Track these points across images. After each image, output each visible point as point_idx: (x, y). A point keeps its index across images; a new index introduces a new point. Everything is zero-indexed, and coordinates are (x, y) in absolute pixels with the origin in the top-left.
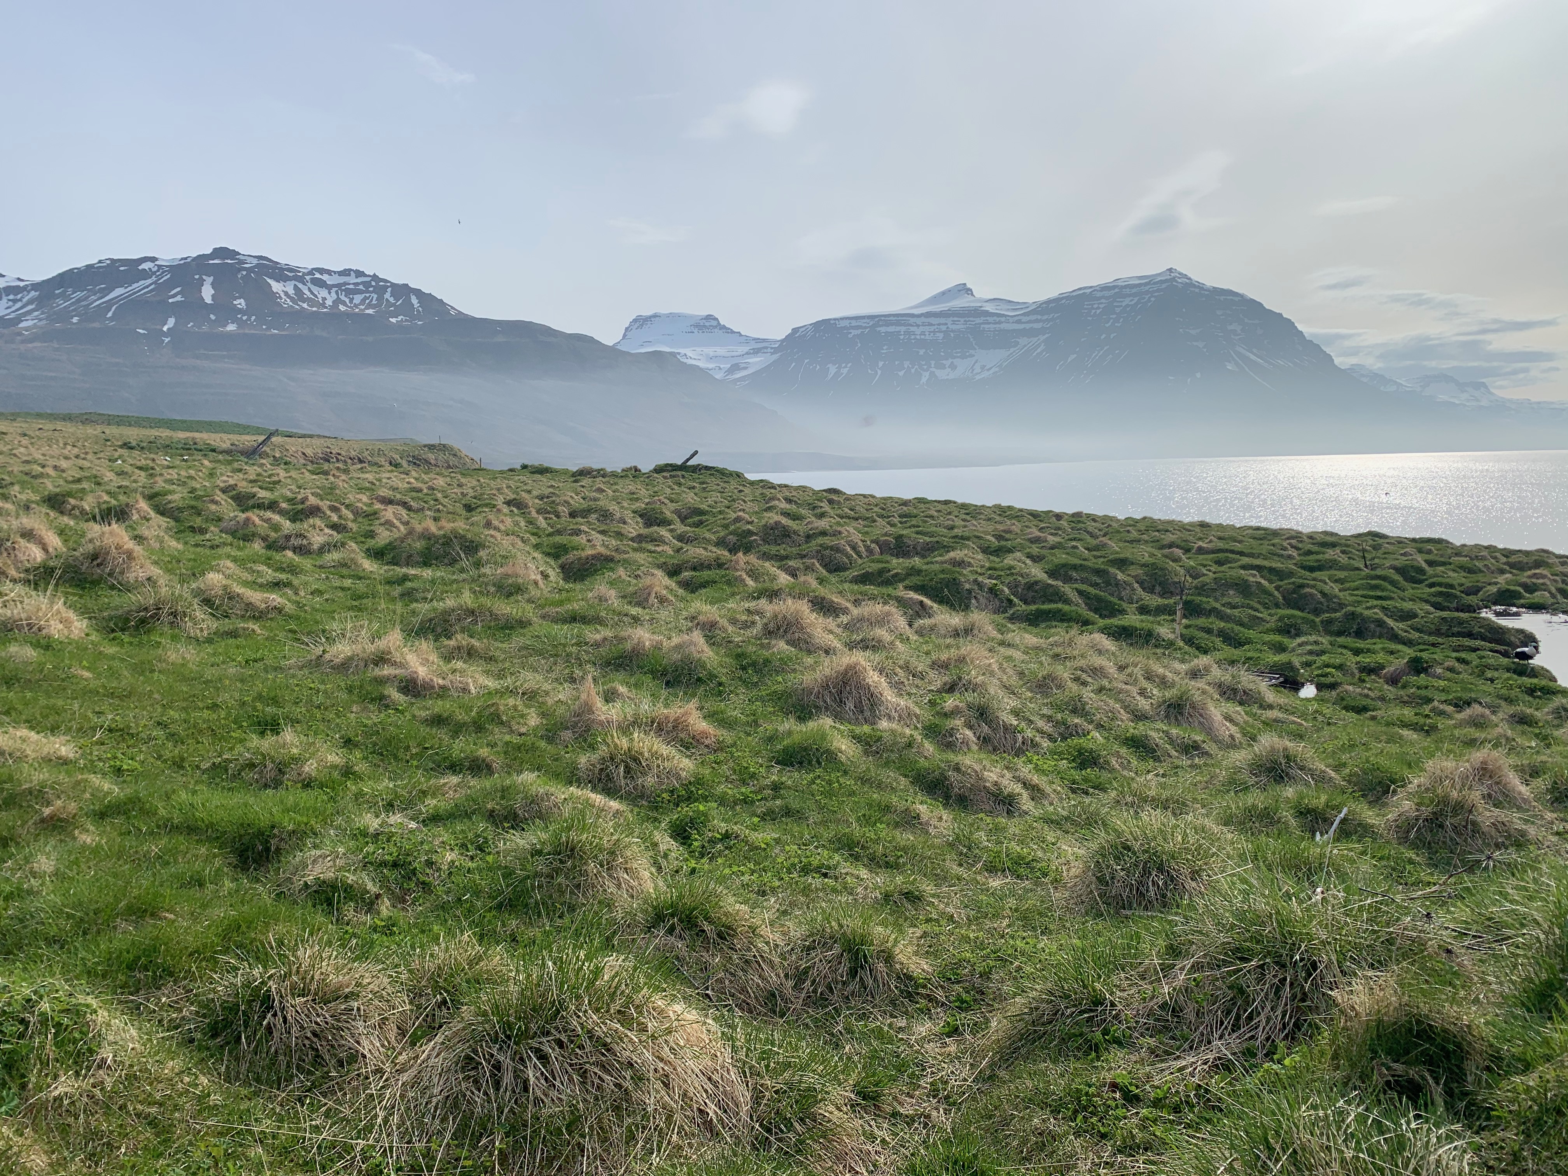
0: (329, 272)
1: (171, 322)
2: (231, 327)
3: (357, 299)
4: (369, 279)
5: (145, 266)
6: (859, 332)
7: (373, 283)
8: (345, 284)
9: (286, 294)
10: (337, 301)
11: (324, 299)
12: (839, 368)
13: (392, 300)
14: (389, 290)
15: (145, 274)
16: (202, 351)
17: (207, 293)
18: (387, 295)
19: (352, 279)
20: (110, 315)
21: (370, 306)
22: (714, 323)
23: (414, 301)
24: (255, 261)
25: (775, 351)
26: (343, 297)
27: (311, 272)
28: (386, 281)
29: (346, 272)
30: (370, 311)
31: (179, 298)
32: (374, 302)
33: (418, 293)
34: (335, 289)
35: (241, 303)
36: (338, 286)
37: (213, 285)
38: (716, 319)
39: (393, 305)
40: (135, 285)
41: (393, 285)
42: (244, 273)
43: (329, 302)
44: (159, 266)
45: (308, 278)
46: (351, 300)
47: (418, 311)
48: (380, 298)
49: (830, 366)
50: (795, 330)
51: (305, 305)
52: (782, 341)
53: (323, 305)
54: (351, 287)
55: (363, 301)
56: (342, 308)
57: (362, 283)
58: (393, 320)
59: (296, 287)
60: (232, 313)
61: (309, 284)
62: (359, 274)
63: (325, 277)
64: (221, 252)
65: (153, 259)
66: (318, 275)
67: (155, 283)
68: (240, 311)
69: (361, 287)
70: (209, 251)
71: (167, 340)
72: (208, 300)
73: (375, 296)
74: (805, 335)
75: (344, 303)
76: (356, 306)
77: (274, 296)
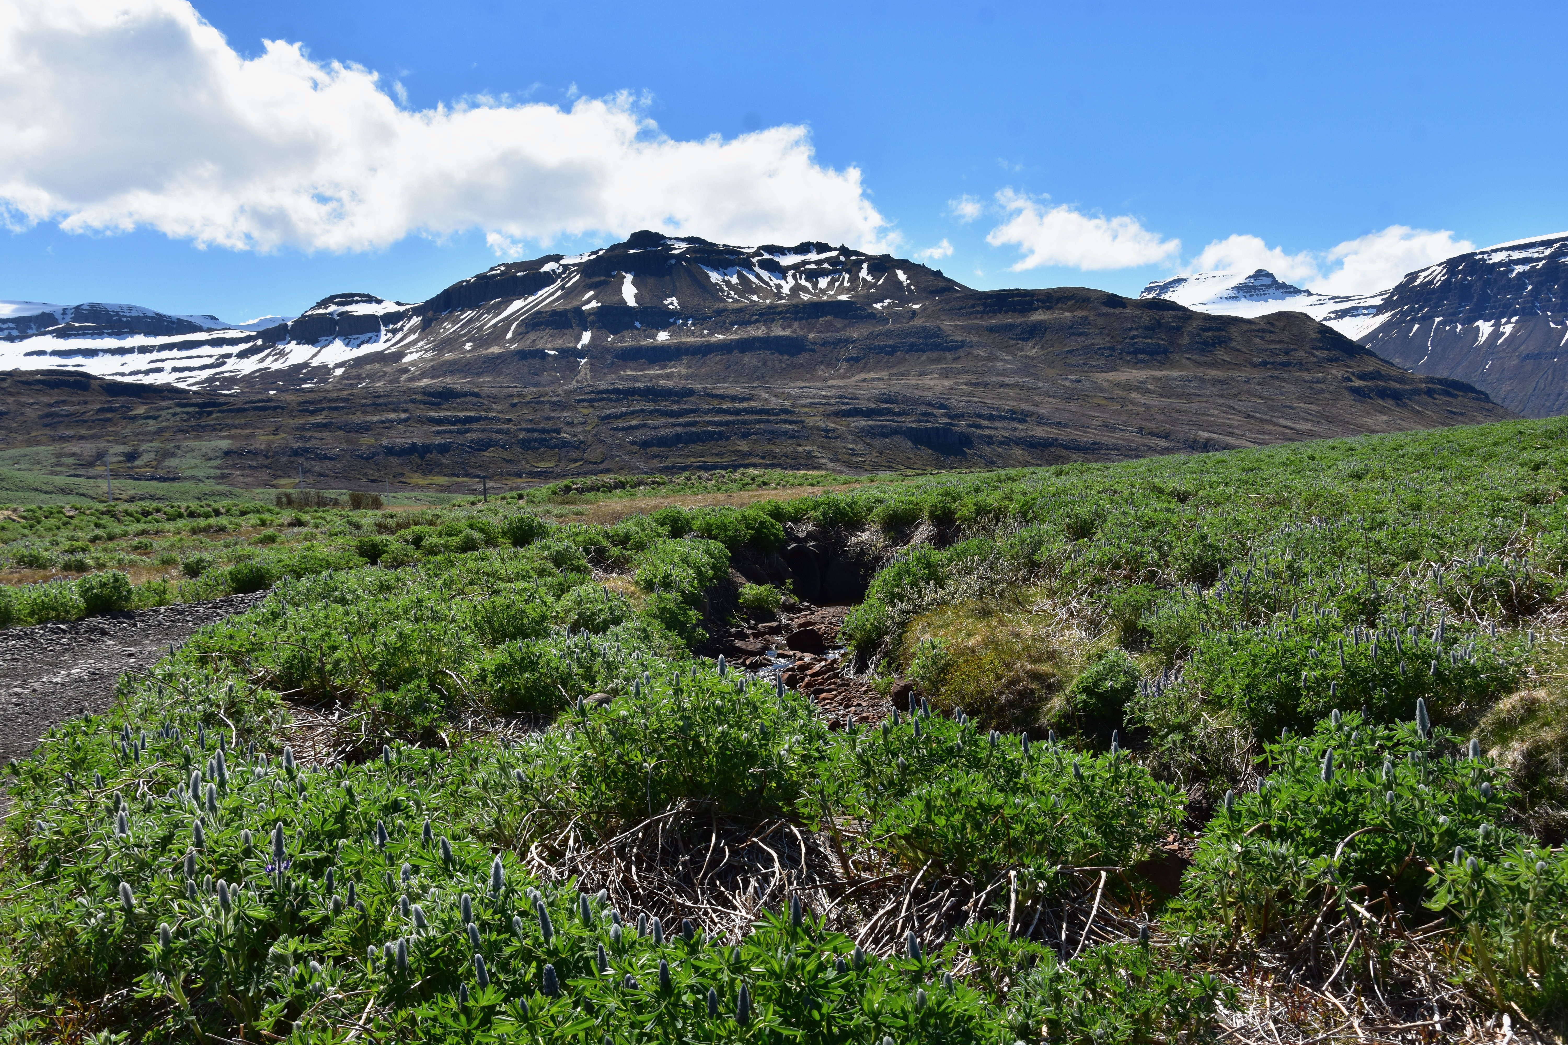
0: (782, 251)
1: (586, 337)
2: (663, 336)
3: (823, 283)
4: (835, 253)
5: (548, 267)
6: (1527, 268)
7: (842, 258)
8: (805, 263)
9: (728, 283)
10: (797, 289)
11: (779, 287)
12: (1497, 325)
13: (869, 278)
14: (865, 265)
15: (549, 278)
16: (629, 372)
17: (629, 293)
18: (863, 273)
19: (813, 256)
20: (509, 335)
21: (841, 290)
22: (1267, 281)
23: (901, 276)
24: (684, 245)
25: (1379, 310)
26: (803, 282)
27: (757, 253)
28: (857, 253)
29: (804, 248)
30: (844, 297)
31: (594, 304)
32: (846, 284)
33: (905, 265)
34: (791, 273)
35: (672, 303)
36: (795, 267)
37: (634, 283)
38: (1271, 275)
39: (874, 285)
40: (540, 293)
41: (869, 258)
42: (673, 262)
43: (786, 290)
44: (566, 267)
45: (755, 260)
46: (815, 286)
47: (910, 290)
48: (854, 279)
49: (1480, 323)
50: (1413, 276)
51: (755, 298)
52: (1392, 295)
53: (779, 295)
54: (813, 266)
55: (831, 284)
56: (805, 297)
57: (827, 260)
58: (878, 306)
59: (741, 276)
60: (664, 319)
61: (757, 269)
62: (822, 247)
63: (776, 259)
64: (643, 238)
65: (557, 258)
66: (767, 256)
67: (562, 287)
68: (674, 314)
69: (826, 265)
70: (625, 237)
71: (584, 361)
72: (631, 302)
73: (847, 276)
74: (1431, 282)
75: (805, 289)
76: (823, 291)
77: (713, 291)
